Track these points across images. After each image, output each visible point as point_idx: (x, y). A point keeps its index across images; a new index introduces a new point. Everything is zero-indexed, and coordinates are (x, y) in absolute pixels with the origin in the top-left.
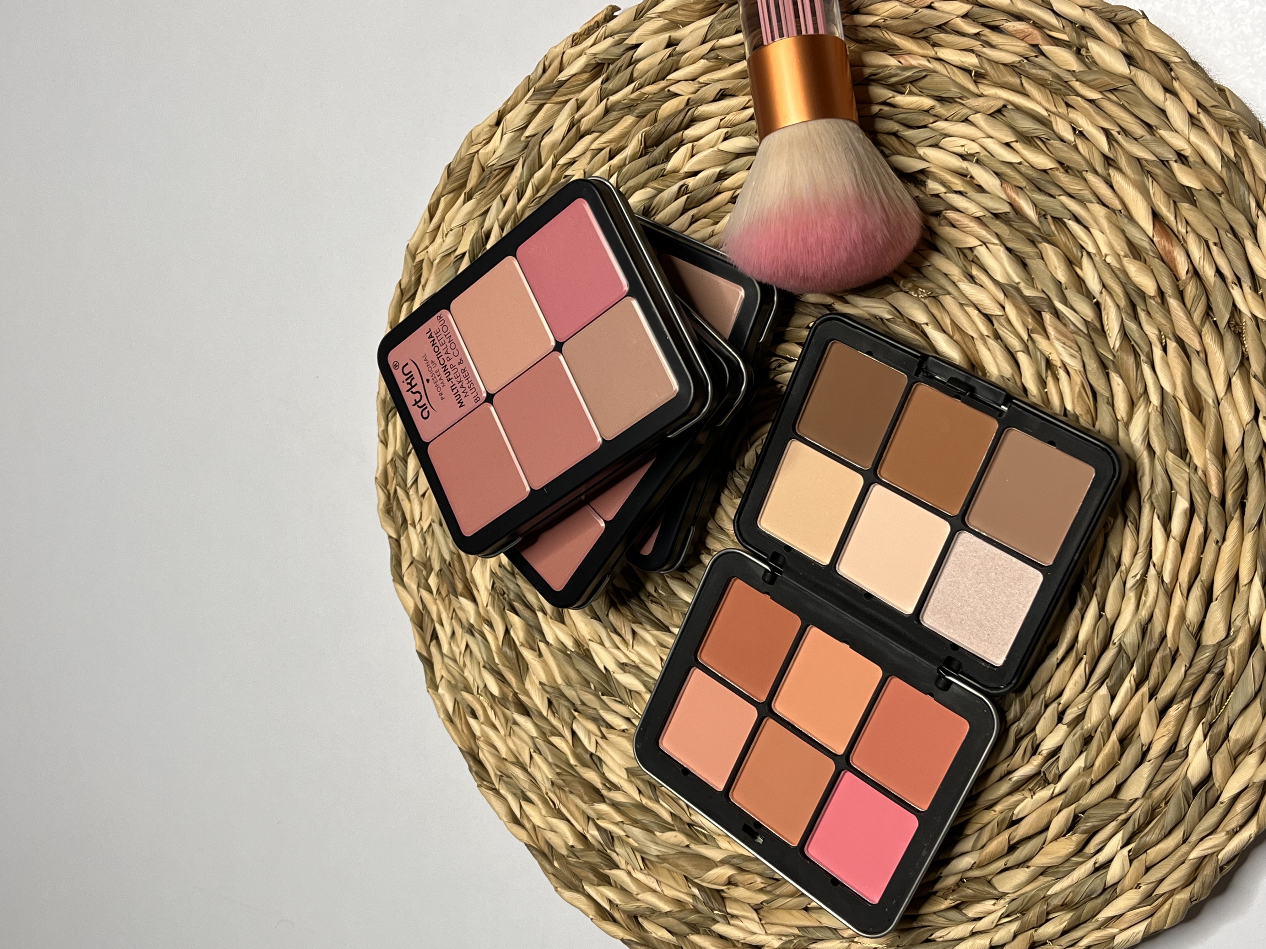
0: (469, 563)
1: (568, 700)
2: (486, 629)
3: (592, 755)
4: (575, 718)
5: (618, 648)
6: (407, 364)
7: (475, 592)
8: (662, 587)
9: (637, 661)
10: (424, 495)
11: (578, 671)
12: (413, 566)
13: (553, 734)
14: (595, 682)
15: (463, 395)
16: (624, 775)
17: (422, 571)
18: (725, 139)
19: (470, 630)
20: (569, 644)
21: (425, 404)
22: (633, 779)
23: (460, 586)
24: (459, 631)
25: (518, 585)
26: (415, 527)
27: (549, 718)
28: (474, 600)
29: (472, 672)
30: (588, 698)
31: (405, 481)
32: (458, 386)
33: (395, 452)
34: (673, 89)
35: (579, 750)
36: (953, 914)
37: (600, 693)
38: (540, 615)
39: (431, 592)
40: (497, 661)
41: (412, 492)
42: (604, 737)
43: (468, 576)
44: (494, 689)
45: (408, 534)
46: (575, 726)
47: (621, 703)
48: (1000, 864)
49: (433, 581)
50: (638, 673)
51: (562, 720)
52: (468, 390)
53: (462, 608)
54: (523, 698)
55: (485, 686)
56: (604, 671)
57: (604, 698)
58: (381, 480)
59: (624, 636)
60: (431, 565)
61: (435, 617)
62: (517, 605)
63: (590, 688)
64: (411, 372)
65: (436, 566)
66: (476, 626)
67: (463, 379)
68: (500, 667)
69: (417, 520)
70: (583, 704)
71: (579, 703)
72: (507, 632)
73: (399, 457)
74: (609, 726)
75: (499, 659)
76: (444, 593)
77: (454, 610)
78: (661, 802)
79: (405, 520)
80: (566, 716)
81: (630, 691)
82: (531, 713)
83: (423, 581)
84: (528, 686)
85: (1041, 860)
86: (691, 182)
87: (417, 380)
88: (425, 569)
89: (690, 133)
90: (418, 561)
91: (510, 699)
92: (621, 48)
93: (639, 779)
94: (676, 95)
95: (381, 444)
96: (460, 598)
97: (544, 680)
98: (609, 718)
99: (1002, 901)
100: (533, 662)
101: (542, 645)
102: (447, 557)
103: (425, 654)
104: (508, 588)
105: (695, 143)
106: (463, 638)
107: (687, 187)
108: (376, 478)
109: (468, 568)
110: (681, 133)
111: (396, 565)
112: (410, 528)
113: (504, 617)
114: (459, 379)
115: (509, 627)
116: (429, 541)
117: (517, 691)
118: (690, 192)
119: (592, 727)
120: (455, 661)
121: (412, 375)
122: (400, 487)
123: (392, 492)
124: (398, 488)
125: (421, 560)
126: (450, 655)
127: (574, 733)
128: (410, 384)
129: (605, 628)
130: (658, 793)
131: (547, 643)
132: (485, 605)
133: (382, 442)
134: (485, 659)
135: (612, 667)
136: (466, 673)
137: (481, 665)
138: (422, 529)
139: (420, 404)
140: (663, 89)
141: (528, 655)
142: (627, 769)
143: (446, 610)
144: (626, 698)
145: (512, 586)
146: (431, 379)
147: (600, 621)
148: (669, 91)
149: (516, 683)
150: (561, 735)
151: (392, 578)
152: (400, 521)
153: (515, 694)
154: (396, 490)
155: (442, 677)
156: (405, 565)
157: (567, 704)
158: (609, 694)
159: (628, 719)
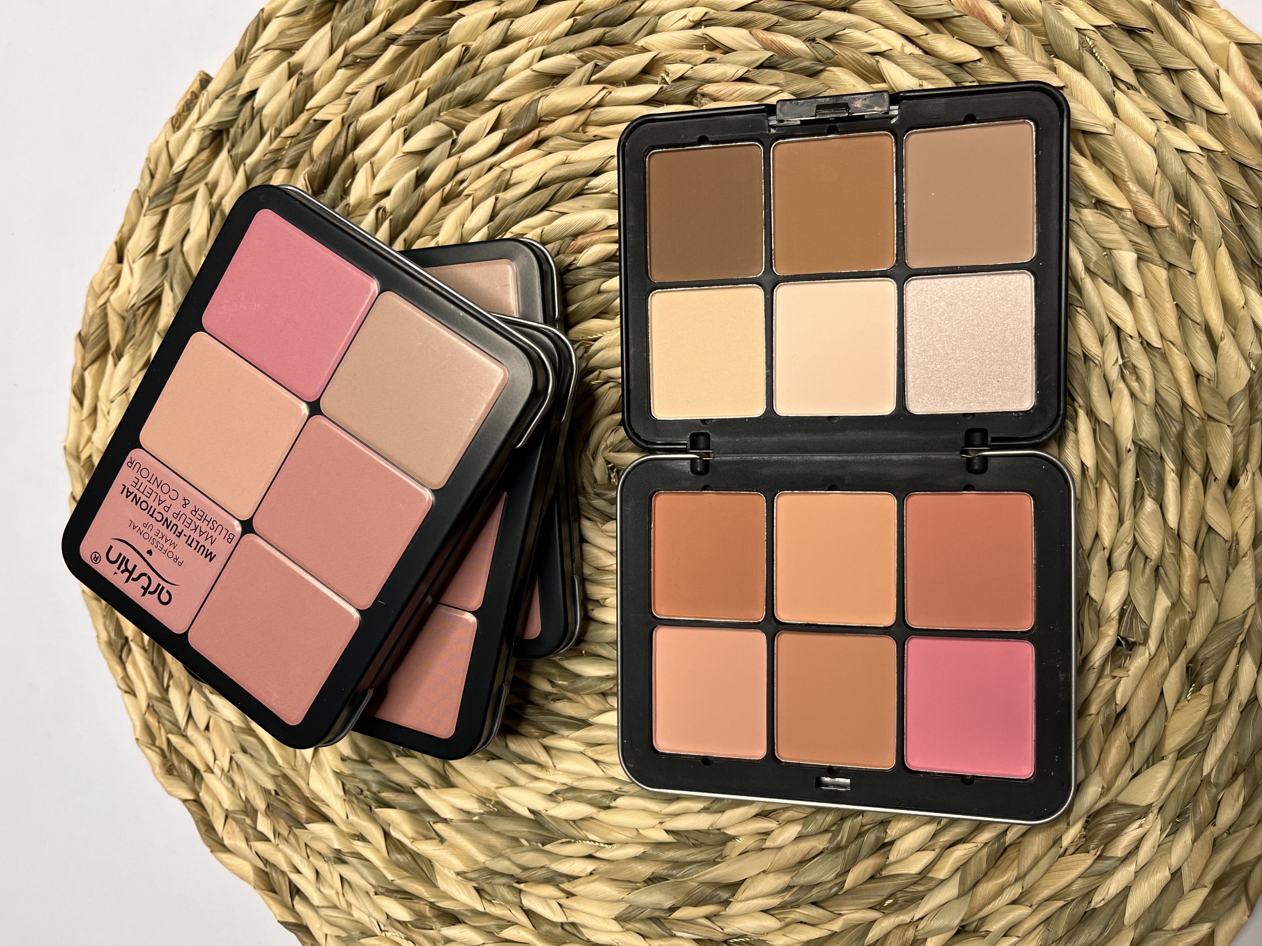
0: (302, 777)
1: (503, 875)
2: (359, 846)
3: (562, 925)
4: (520, 891)
5: (537, 779)
6: (111, 547)
7: (325, 809)
8: (560, 676)
9: (568, 780)
10: (207, 728)
11: (499, 833)
12: (229, 820)
13: (502, 928)
14: (526, 835)
15: (207, 544)
16: (615, 926)
17: (244, 819)
18: (406, 140)
19: (339, 858)
20: (474, 806)
21: (159, 585)
22: (629, 926)
23: (302, 812)
24: (323, 867)
25: (376, 771)
26: (212, 772)
27: (487, 911)
28: (326, 819)
29: (363, 908)
30: (529, 858)
31: (175, 723)
32: (196, 535)
33: (149, 696)
34: (320, 116)
35: (546, 928)
36: (1103, 865)
37: (540, 845)
38: (420, 792)
39: (267, 840)
40: (390, 877)
41: (190, 732)
42: (570, 895)
43: (307, 794)
44: (401, 913)
45: (207, 786)
46: (528, 902)
47: (570, 842)
48: (1127, 773)
49: (264, 825)
50: (577, 794)
51: (507, 903)
52: (211, 533)
53: (316, 838)
54: (444, 904)
55: (388, 917)
56: (531, 816)
57: (548, 847)
58: (145, 738)
59: (538, 760)
60: (252, 807)
61: (285, 868)
62: (387, 795)
63: (523, 845)
64: (120, 554)
65: (260, 804)
66: (345, 850)
67: (198, 522)
68: (398, 882)
69: (211, 764)
70: (525, 869)
71: (518, 871)
72: (387, 835)
73: (157, 699)
74: (572, 878)
75: (393, 874)
76: (285, 832)
77: (306, 845)
78: (678, 934)
79: (195, 771)
80: (509, 895)
81: (574, 821)
82: (460, 917)
83: (250, 831)
84: (443, 885)
85: (1173, 742)
86: (387, 203)
87: (134, 559)
88: (247, 815)
89: (361, 151)
90: (234, 812)
91: (429, 914)
92: (237, 102)
93: (636, 921)
94: (326, 123)
95: (126, 695)
96: (307, 826)
97: (460, 867)
98: (565, 867)
99: (1151, 816)
100: (437, 853)
101: (440, 827)
102: (271, 786)
103: (291, 920)
104: (365, 782)
105: (373, 159)
106: (332, 873)
107: (384, 210)
108: (137, 739)
109: (301, 784)
110: (351, 155)
111: (206, 831)
112: (207, 776)
113: (374, 819)
114: (192, 526)
115: (386, 828)
116: (237, 779)
117: (432, 900)
118: (391, 213)
119: (549, 891)
120: (335, 907)
121: (124, 557)
122: (172, 733)
123: (165, 746)
124: (170, 736)
125: (237, 809)
126: (326, 904)
127: (528, 913)
128: (126, 570)
129: (510, 762)
130: (668, 926)
131: (445, 821)
132: (344, 817)
133: (126, 692)
134: (373, 882)
135: (540, 805)
136: (357, 914)
137: (372, 894)
138: (223, 770)
139: (152, 589)
140: (307, 122)
141: (426, 848)
142: (617, 919)
143: (295, 850)
144: (574, 832)
145: (369, 777)
146: (152, 548)
147: (499, 758)
148: (315, 120)
149: (426, 892)
150: (511, 923)
151: (209, 850)
152: (189, 773)
153: (432, 905)
154: (168, 741)
155: (326, 935)
156: (218, 824)
157: (504, 880)
158: (551, 840)
159: (590, 857)
